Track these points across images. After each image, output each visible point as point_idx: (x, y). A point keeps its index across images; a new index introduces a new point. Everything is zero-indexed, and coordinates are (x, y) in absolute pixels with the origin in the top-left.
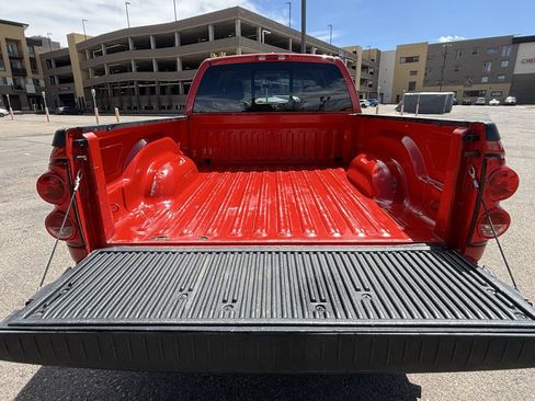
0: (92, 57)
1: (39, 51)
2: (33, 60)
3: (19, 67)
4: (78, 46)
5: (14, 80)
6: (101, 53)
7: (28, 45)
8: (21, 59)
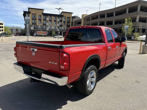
0: (87, 21)
1: (74, 20)
2: (72, 23)
3: (69, 24)
4: (84, 18)
5: (67, 28)
6: (90, 20)
7: (72, 18)
8: (69, 22)
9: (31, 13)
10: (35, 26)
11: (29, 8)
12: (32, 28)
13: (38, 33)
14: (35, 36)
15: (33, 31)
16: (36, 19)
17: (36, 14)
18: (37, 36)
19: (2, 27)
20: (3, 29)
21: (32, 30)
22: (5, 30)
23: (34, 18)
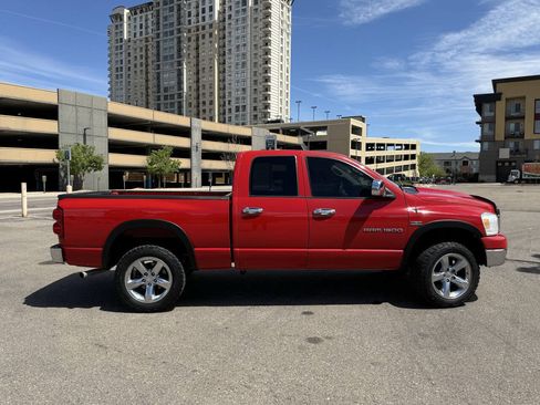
9: (503, 97)
10: (516, 145)
11: (495, 82)
12: (505, 154)
13: (527, 170)
14: (513, 183)
15: (510, 163)
16: (523, 118)
17: (524, 98)
18: (520, 181)
19: (413, 157)
20: (416, 162)
21: (503, 161)
22: (420, 165)
23: (517, 114)
